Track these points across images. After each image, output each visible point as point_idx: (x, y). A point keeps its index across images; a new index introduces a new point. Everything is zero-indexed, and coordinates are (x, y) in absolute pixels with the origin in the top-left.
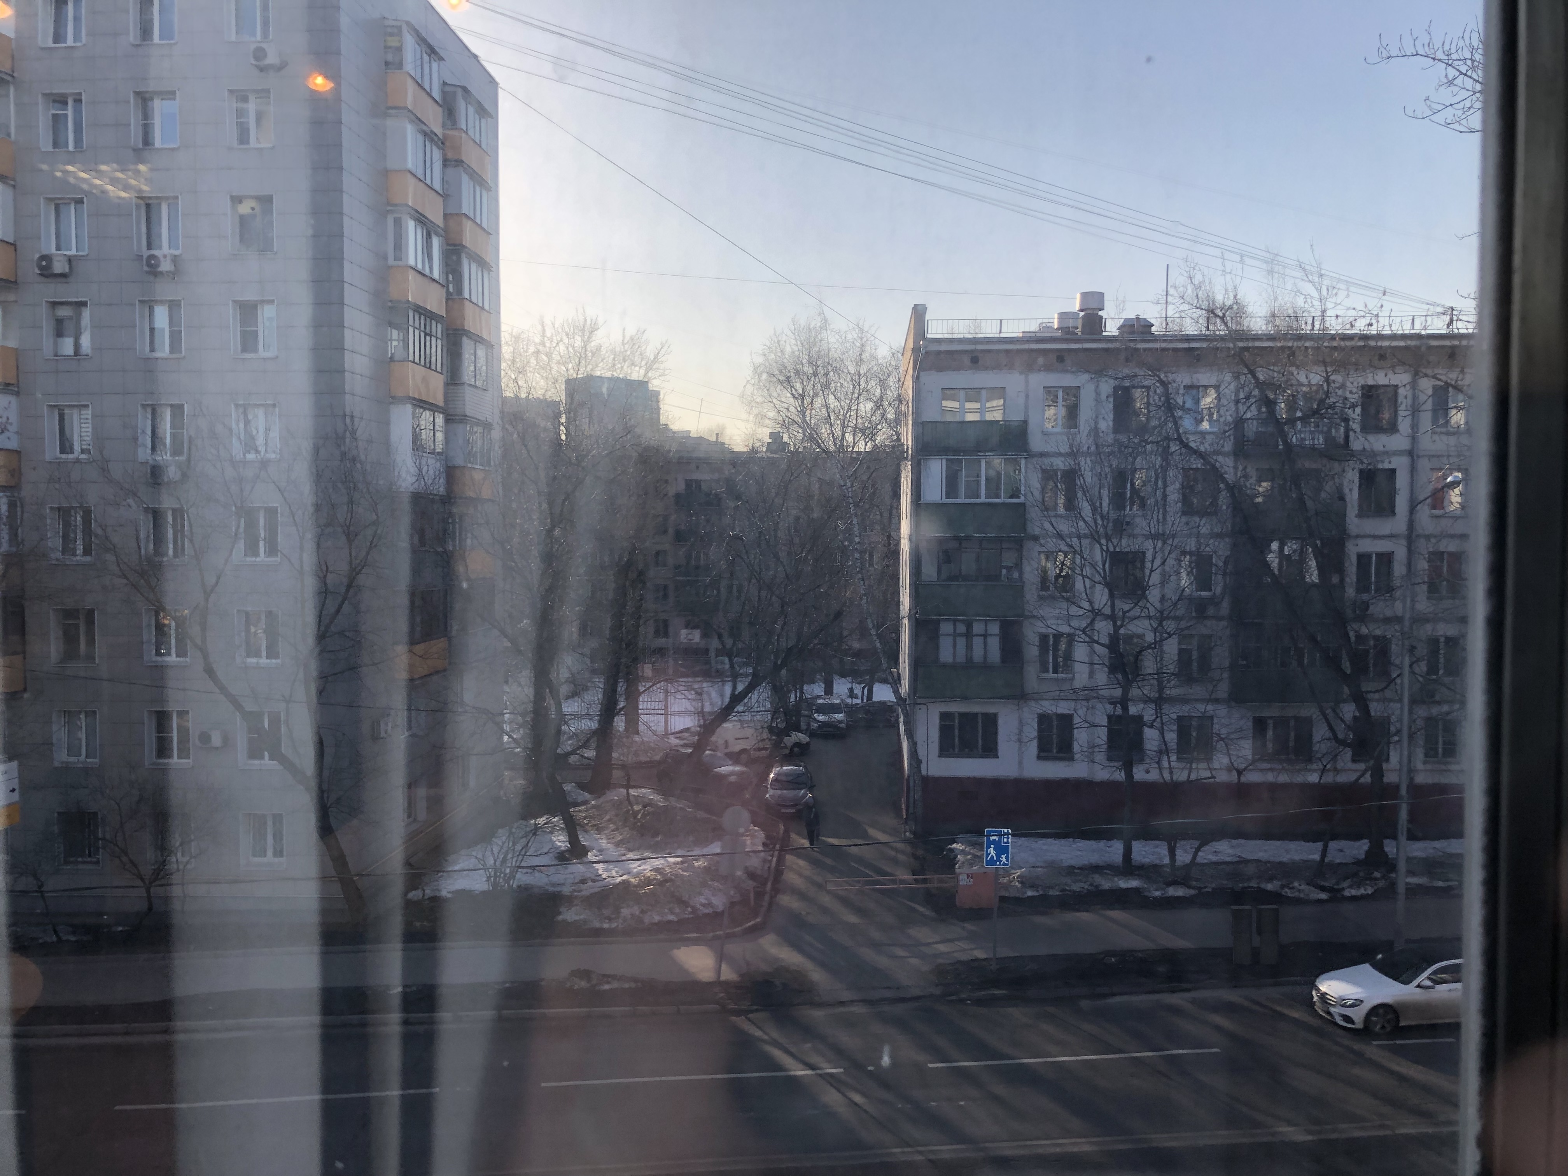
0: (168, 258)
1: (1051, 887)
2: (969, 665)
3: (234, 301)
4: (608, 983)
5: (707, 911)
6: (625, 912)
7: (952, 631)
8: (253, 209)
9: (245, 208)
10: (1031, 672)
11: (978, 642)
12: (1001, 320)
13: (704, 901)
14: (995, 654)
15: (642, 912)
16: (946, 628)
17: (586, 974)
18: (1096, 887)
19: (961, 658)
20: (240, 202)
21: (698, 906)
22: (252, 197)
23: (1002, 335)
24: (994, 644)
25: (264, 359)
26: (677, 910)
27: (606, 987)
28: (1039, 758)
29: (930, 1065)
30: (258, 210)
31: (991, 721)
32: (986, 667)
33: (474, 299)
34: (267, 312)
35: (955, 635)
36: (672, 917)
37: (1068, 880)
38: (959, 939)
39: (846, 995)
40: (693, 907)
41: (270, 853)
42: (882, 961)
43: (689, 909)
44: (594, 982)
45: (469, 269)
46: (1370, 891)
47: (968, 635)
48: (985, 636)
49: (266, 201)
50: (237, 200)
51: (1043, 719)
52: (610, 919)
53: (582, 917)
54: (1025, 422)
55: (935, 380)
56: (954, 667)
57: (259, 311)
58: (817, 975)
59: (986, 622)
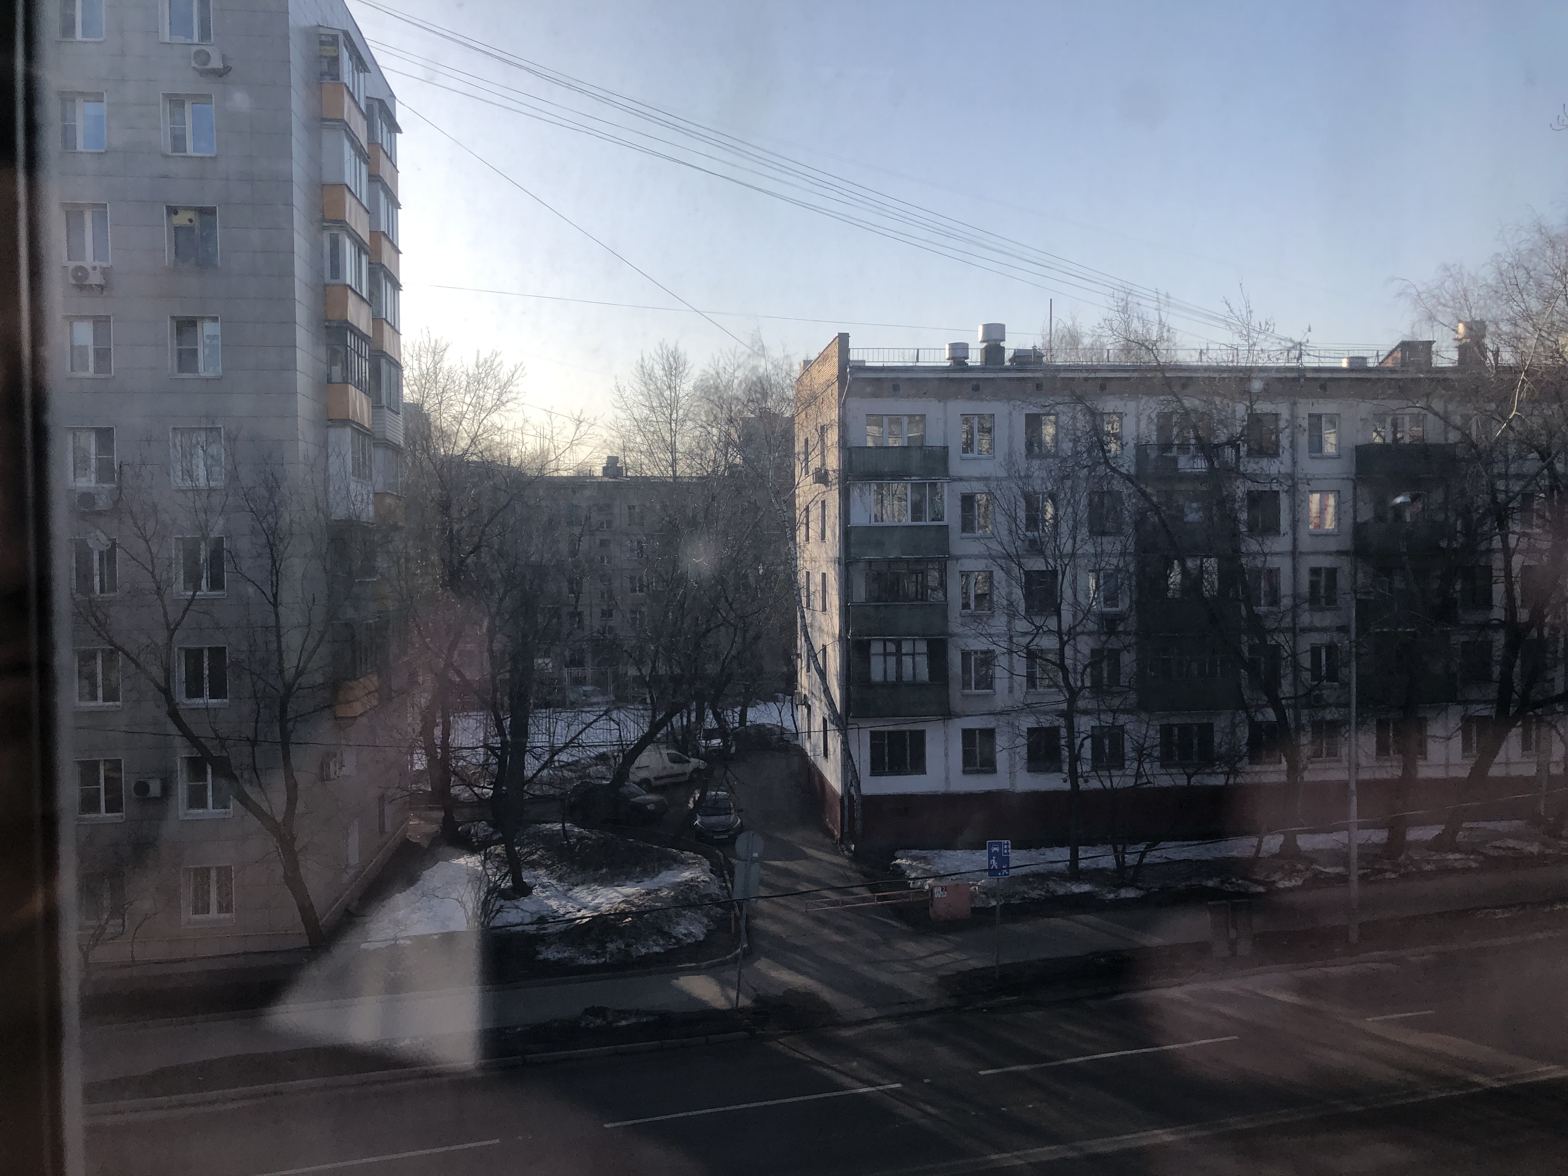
0: (98, 271)
1: (1012, 896)
2: (898, 684)
3: (173, 318)
4: (625, 1019)
5: (689, 941)
6: (611, 946)
7: (882, 651)
8: (191, 221)
9: (182, 219)
10: (955, 690)
11: (907, 661)
12: (918, 350)
13: (684, 931)
14: (924, 674)
15: (628, 945)
16: (876, 648)
17: (599, 1012)
18: (1052, 893)
19: (892, 677)
20: (176, 213)
21: (681, 937)
22: (188, 209)
23: (918, 364)
24: (923, 663)
25: (208, 380)
26: (661, 942)
27: (623, 1023)
28: (965, 772)
29: (982, 1073)
30: (197, 223)
31: (919, 738)
32: (915, 685)
33: (389, 319)
34: (208, 330)
35: (885, 654)
36: (657, 949)
37: (1025, 888)
38: (950, 951)
39: (870, 1013)
40: (675, 938)
41: (214, 908)
42: (885, 978)
43: (673, 940)
44: (610, 1019)
45: (387, 288)
46: (1300, 882)
47: (899, 654)
48: (913, 655)
49: (207, 212)
50: (173, 211)
51: (968, 735)
52: (597, 955)
53: (566, 955)
54: (946, 448)
55: (860, 406)
56: (885, 684)
57: (199, 329)
58: (827, 994)
59: (914, 640)
